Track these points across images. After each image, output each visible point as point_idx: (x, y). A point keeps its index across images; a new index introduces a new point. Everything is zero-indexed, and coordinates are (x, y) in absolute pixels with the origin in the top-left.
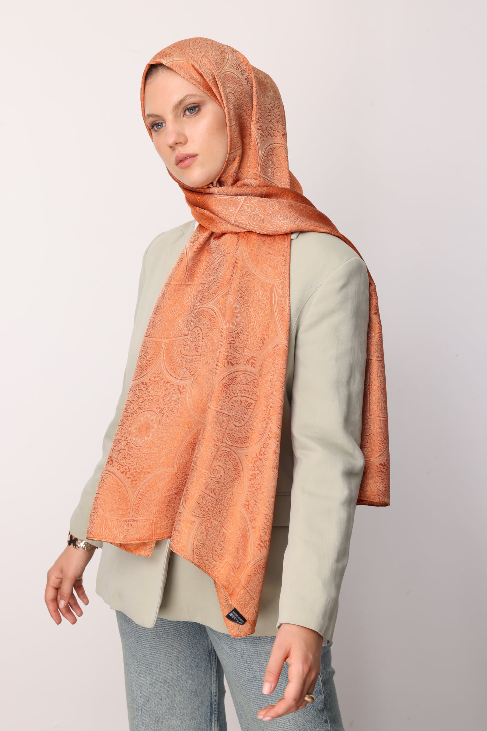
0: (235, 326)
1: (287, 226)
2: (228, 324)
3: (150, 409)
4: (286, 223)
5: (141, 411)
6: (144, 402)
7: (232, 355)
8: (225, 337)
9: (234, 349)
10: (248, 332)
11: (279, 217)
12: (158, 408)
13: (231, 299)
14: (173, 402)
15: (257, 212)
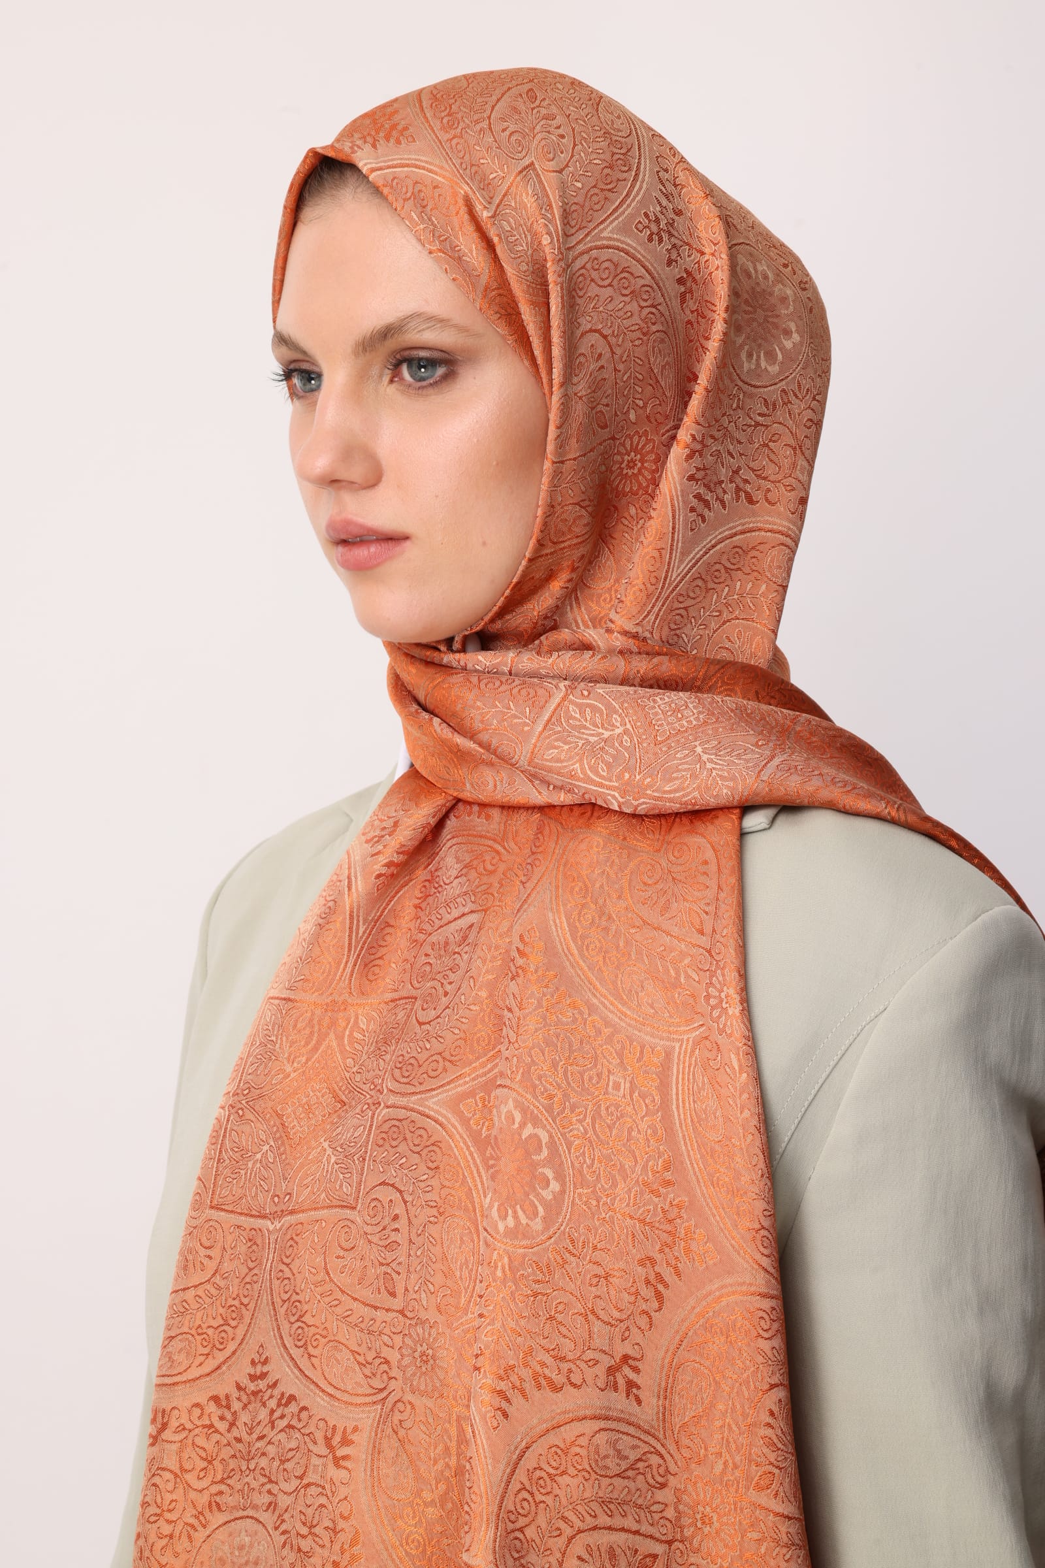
0: (538, 1220)
1: (731, 784)
2: (510, 1212)
3: (250, 1512)
4: (726, 774)
5: (221, 1518)
6: (229, 1481)
7: (544, 1342)
8: (507, 1267)
9: (551, 1318)
10: (595, 1248)
11: (699, 750)
13: (511, 1103)
14: (313, 1490)
15: (618, 731)
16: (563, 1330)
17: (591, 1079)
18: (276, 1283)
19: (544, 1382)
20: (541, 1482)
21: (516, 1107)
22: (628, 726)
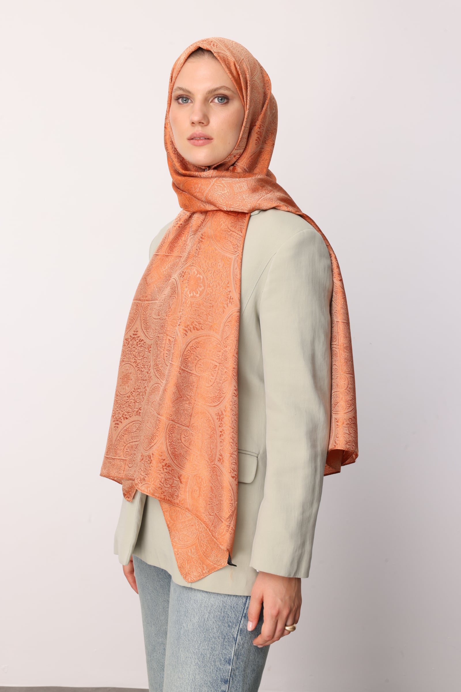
0: (198, 294)
1: (250, 204)
2: (192, 292)
3: (129, 363)
4: (249, 202)
5: (123, 363)
6: (126, 356)
7: (196, 320)
8: (190, 304)
9: (199, 315)
10: (211, 300)
11: (244, 196)
12: (135, 362)
14: (145, 358)
15: (226, 192)
16: (201, 318)
17: (214, 264)
18: (142, 315)
19: (195, 328)
20: (193, 349)
21: (196, 271)
22: (228, 190)
